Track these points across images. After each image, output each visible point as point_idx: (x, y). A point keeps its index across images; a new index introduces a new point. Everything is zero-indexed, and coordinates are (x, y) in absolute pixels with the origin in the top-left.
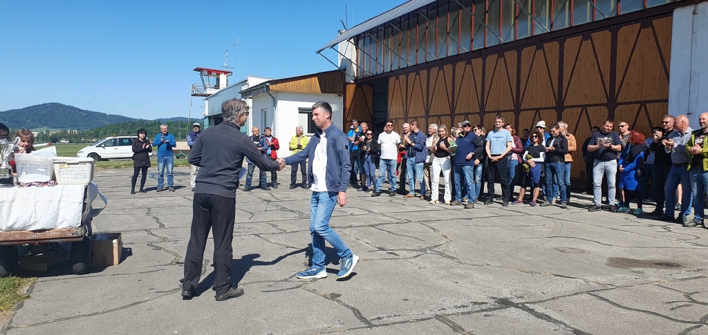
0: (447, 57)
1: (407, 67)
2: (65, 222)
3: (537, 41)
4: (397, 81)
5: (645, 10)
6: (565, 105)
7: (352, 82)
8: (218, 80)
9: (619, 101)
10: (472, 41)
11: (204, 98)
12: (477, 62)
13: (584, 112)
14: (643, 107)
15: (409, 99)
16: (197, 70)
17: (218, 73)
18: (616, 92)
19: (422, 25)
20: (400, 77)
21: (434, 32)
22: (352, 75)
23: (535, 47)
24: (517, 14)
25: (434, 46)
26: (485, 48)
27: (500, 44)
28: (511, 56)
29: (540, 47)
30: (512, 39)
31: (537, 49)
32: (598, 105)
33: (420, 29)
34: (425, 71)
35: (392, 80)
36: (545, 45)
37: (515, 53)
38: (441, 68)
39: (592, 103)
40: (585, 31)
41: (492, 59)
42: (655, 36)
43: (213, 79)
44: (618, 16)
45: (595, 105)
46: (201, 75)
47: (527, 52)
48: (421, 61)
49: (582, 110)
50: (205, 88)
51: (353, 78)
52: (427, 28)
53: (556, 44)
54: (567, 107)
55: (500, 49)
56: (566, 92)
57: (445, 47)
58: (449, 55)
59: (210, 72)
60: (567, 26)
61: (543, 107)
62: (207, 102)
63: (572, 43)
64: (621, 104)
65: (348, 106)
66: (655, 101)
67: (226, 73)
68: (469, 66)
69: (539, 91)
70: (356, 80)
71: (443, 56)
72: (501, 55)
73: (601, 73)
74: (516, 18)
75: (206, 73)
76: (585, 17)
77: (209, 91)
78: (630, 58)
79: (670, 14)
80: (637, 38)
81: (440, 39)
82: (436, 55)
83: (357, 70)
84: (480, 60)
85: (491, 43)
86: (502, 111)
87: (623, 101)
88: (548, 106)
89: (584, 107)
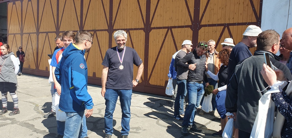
4: (14, 5)
6: (152, 26)
9: (203, 23)
13: (170, 31)
14: (226, 29)
15: (23, 20)
18: (201, 15)
20: (16, 2)
32: (182, 27)
39: (177, 25)
45: (179, 27)
49: (168, 31)
54: (154, 28)
56: (154, 15)
61: (133, 28)
64: (205, 26)
69: (129, 15)
86: (98, 30)
87: (207, 23)
88: (137, 28)
89: (170, 28)
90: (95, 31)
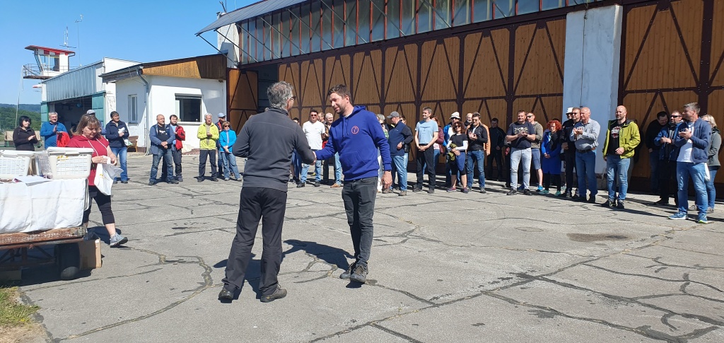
0: (344, 47)
1: (300, 55)
2: (65, 221)
3: (438, 36)
4: (289, 69)
5: (540, 12)
6: (465, 97)
7: (235, 67)
8: (57, 61)
9: (517, 94)
10: (371, 32)
11: (40, 81)
12: (377, 54)
13: (484, 102)
14: (539, 100)
15: (302, 88)
16: (30, 48)
17: (58, 52)
18: (514, 86)
19: (315, 13)
20: (292, 64)
21: (330, 21)
22: (235, 60)
23: (435, 41)
24: (418, 8)
25: (329, 35)
26: (385, 41)
27: (400, 37)
28: (411, 49)
29: (441, 42)
30: (413, 33)
31: (437, 43)
32: (497, 98)
33: (314, 16)
34: (320, 61)
35: (282, 68)
36: (445, 40)
37: (415, 46)
38: (338, 58)
39: (491, 96)
40: (485, 28)
41: (391, 51)
42: (549, 36)
43: (50, 60)
44: (515, 16)
45: (494, 98)
46: (36, 54)
47: (428, 46)
48: (315, 49)
49: (482, 103)
50: (41, 69)
51: (236, 64)
52: (321, 16)
53: (456, 40)
54: (467, 99)
55: (401, 42)
56: (467, 85)
57: (342, 37)
58: (346, 46)
59: (47, 51)
60: (467, 22)
61: (444, 99)
62: (44, 85)
63: (472, 39)
64: (519, 97)
65: (232, 93)
66: (550, 95)
67: (67, 53)
68: (367, 58)
69: (440, 84)
70: (240, 65)
71: (340, 46)
72: (401, 48)
73: (499, 68)
74: (416, 12)
75: (42, 52)
76: (484, 15)
77: (45, 74)
78: (527, 55)
79: (564, 17)
80: (533, 36)
81: (336, 29)
82: (332, 44)
83: (241, 56)
84: (379, 52)
85: (391, 35)
86: (403, 103)
87: (521, 94)
88: (449, 98)
89: (484, 99)
90: (399, 104)
